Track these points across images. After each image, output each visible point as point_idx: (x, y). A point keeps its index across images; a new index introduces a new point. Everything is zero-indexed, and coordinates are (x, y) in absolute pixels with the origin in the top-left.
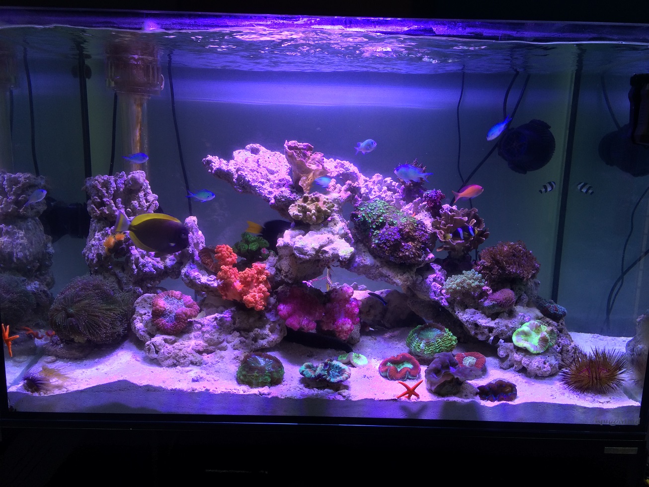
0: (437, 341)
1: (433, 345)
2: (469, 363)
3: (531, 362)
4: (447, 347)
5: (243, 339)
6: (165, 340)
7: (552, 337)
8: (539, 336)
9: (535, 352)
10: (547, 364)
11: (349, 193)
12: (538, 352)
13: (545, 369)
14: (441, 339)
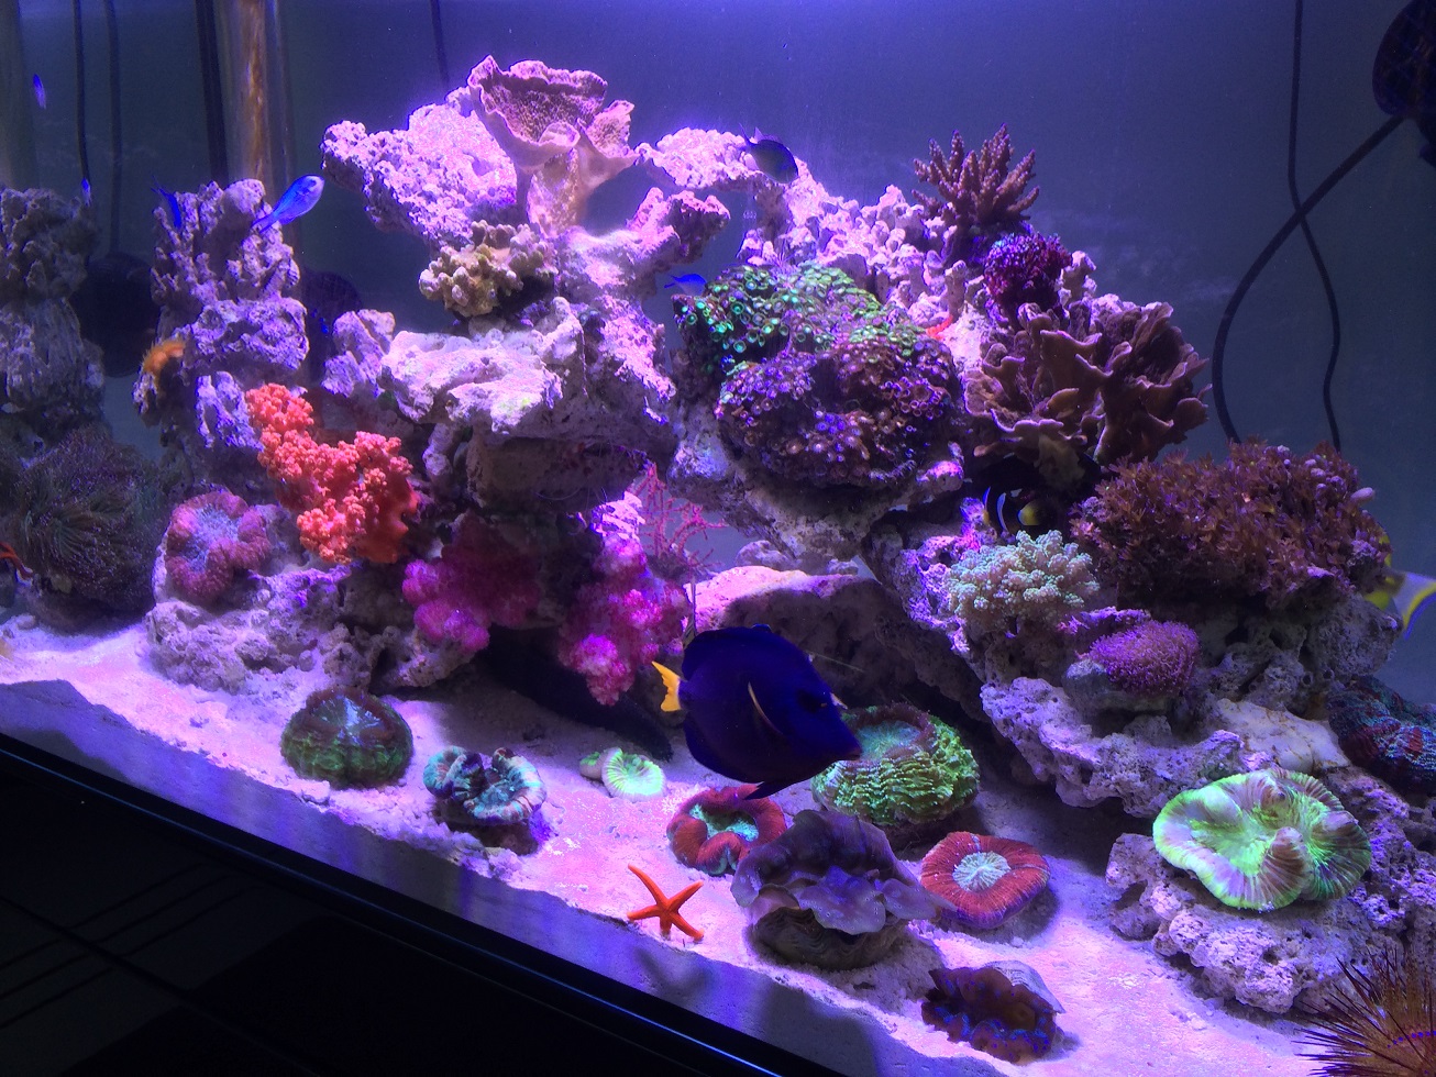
0: (881, 771)
1: (863, 781)
2: (978, 875)
3: (1204, 937)
4: (911, 800)
5: (349, 649)
6: (181, 615)
7: (1340, 859)
8: (1271, 841)
9: (1232, 901)
10: (1283, 963)
11: (670, 230)
12: (1247, 904)
13: (1261, 984)
14: (898, 765)
